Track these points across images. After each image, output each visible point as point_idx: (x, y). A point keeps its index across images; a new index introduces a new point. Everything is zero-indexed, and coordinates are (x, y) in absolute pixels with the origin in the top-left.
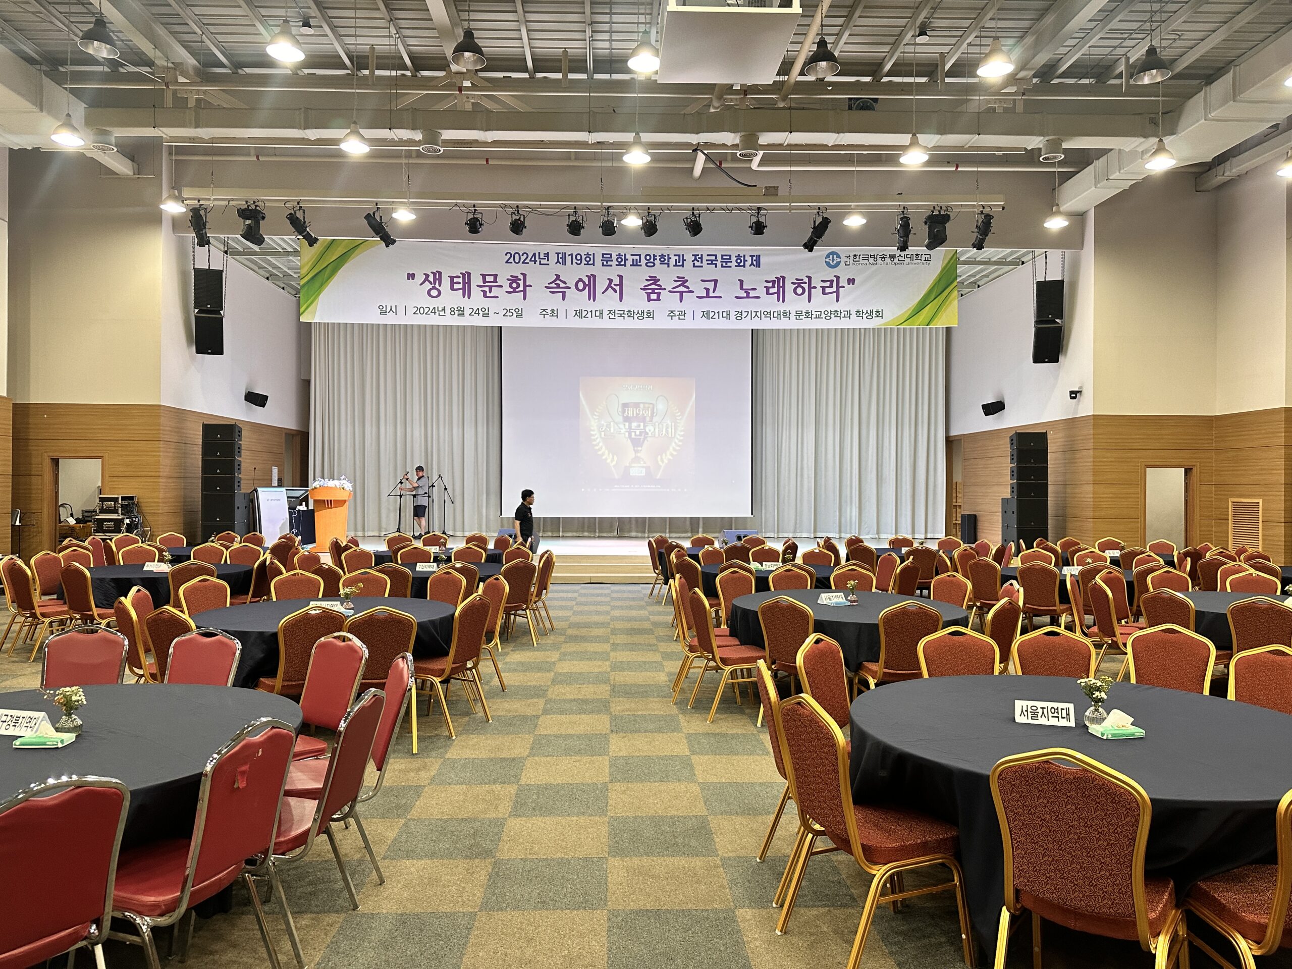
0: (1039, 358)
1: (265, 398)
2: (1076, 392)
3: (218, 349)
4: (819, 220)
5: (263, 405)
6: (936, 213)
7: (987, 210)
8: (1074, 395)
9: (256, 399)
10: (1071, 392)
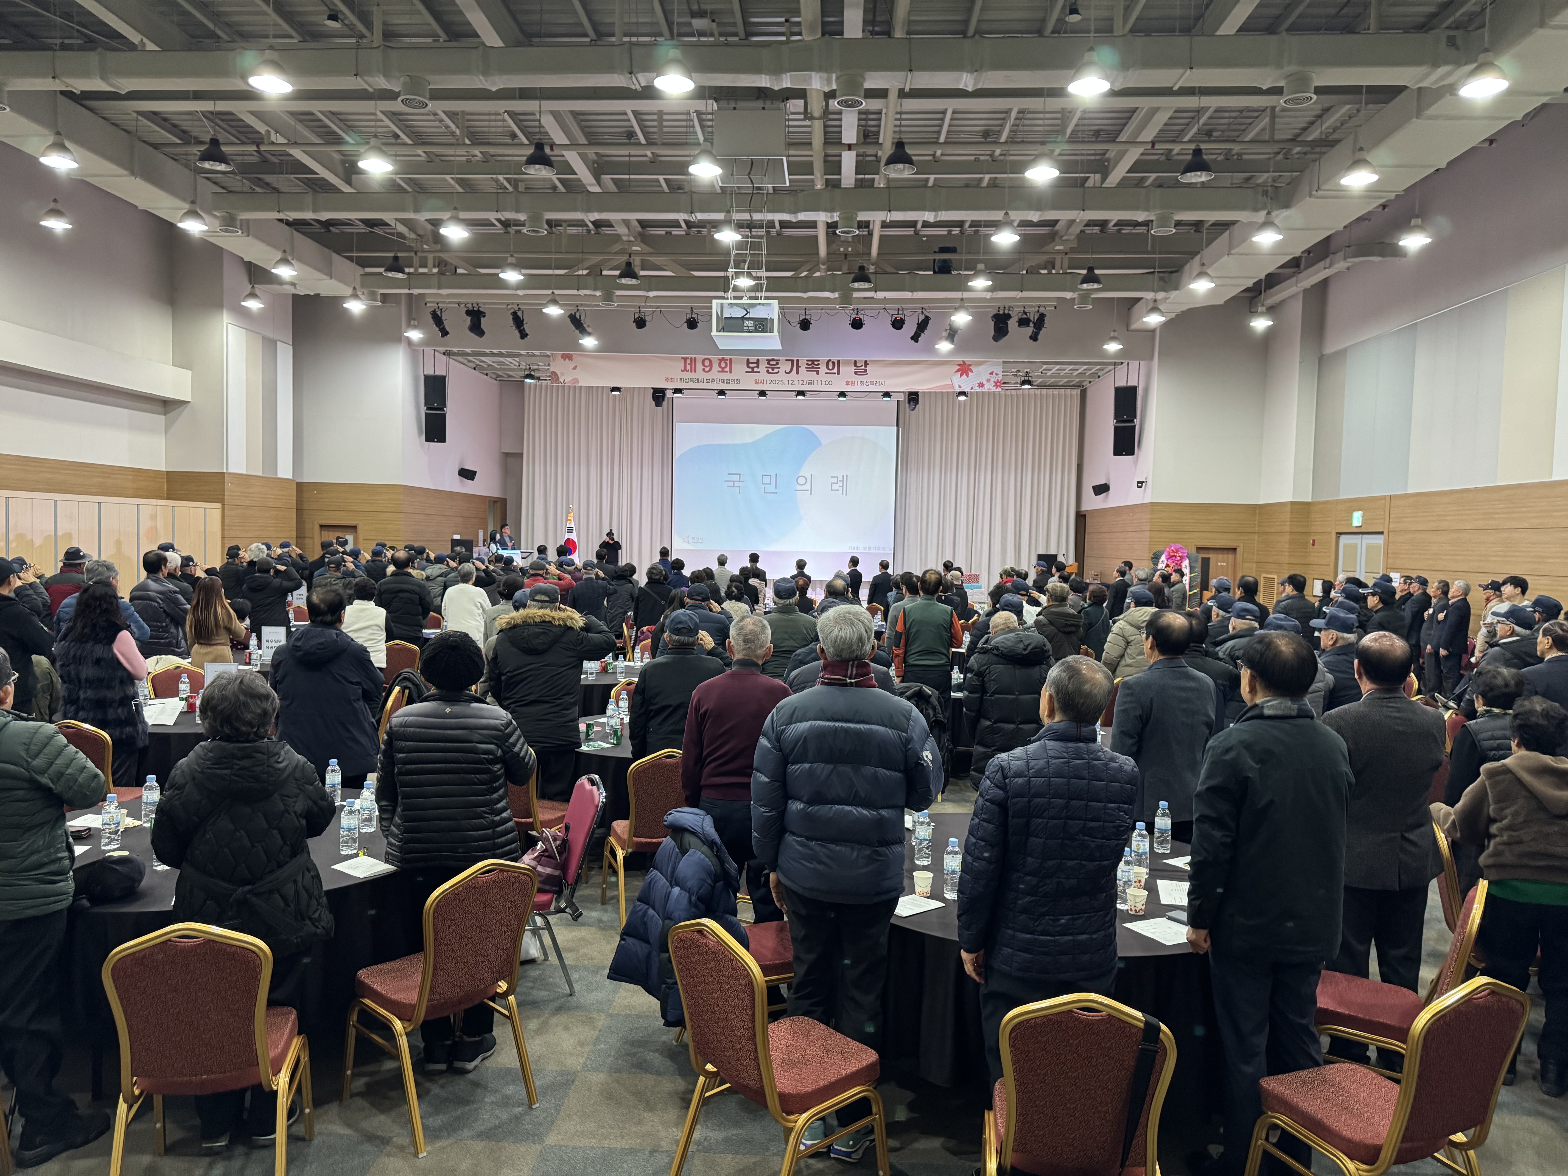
0: (1118, 452)
1: (474, 473)
2: (1142, 483)
3: (442, 439)
4: (922, 317)
5: (472, 479)
6: (1001, 312)
7: (1042, 310)
8: (1140, 484)
9: (467, 474)
10: (1138, 482)
